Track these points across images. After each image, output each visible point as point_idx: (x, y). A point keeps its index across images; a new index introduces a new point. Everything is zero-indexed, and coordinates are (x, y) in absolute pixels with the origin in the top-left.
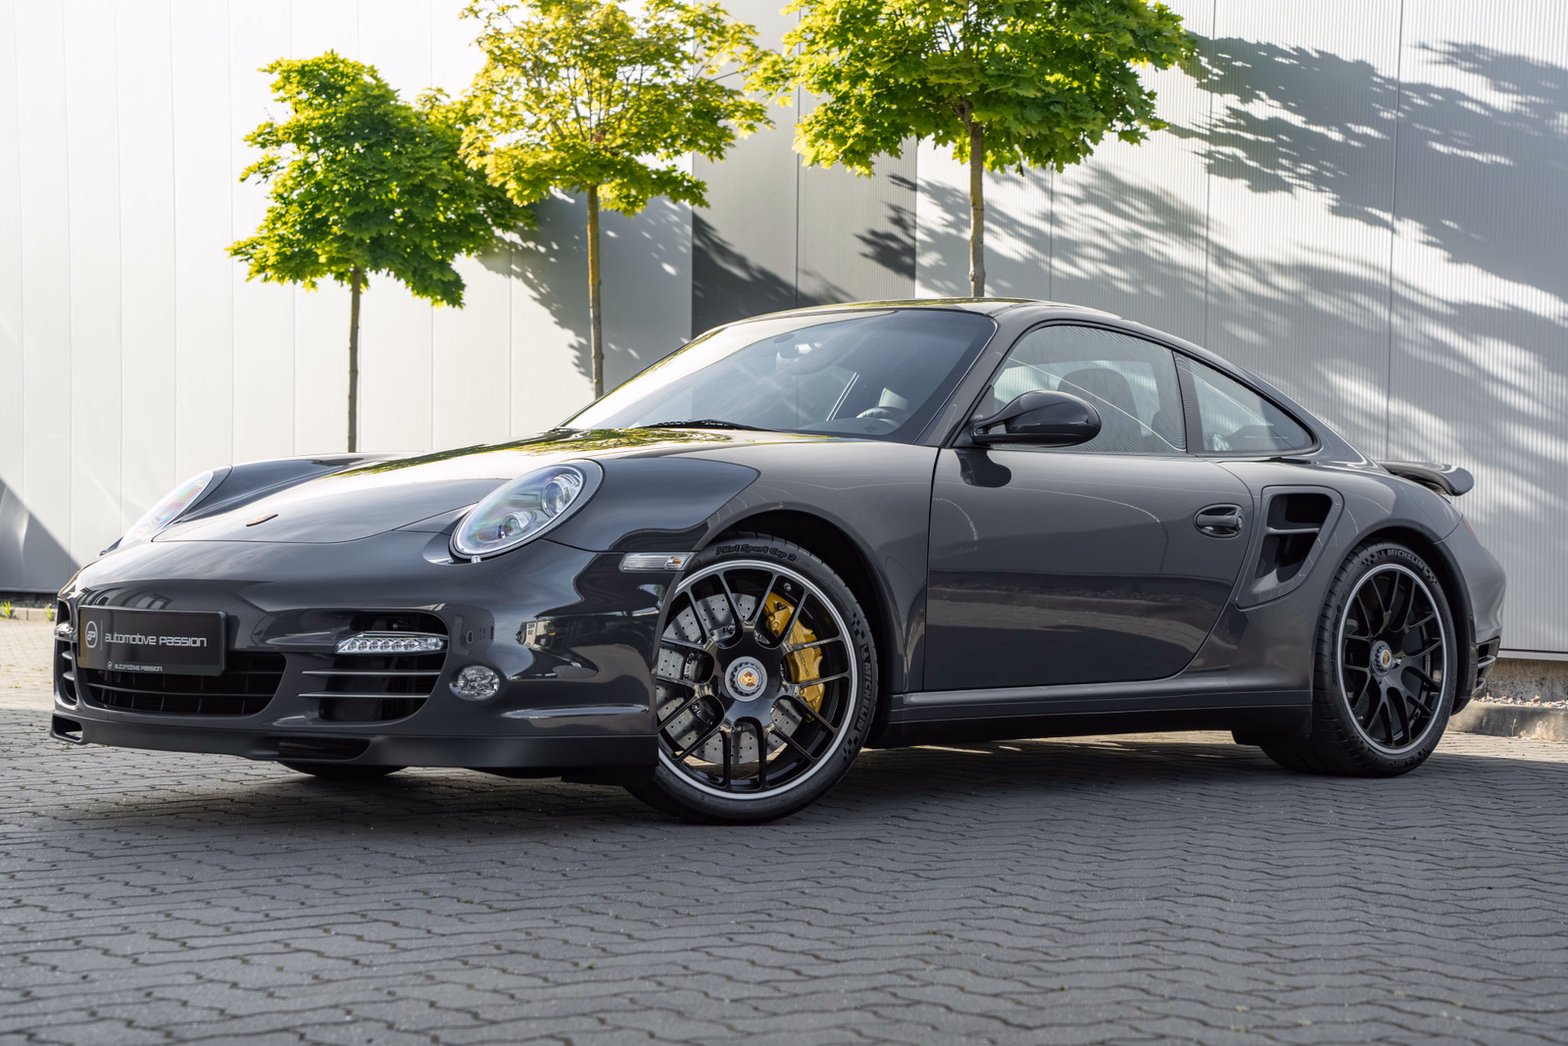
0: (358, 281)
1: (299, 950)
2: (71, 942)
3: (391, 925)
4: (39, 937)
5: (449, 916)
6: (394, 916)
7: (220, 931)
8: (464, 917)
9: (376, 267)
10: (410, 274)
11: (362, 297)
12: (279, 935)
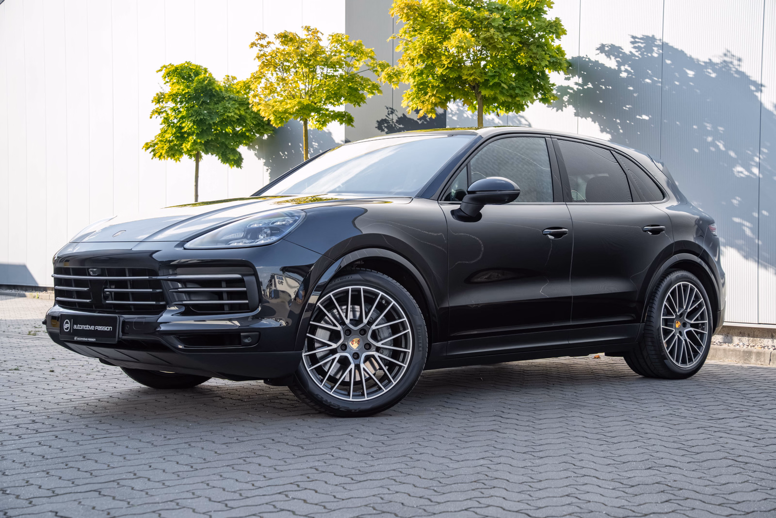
0: (198, 157)
1: (282, 510)
2: (174, 504)
3: (314, 492)
4: (157, 499)
5: (336, 485)
6: (311, 485)
7: (237, 496)
8: (345, 486)
9: (207, 152)
10: (220, 155)
11: (200, 163)
12: (267, 499)
